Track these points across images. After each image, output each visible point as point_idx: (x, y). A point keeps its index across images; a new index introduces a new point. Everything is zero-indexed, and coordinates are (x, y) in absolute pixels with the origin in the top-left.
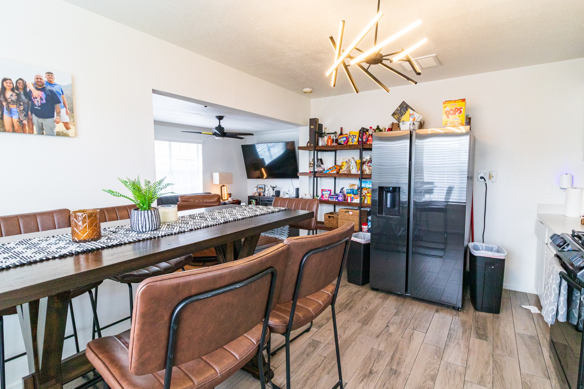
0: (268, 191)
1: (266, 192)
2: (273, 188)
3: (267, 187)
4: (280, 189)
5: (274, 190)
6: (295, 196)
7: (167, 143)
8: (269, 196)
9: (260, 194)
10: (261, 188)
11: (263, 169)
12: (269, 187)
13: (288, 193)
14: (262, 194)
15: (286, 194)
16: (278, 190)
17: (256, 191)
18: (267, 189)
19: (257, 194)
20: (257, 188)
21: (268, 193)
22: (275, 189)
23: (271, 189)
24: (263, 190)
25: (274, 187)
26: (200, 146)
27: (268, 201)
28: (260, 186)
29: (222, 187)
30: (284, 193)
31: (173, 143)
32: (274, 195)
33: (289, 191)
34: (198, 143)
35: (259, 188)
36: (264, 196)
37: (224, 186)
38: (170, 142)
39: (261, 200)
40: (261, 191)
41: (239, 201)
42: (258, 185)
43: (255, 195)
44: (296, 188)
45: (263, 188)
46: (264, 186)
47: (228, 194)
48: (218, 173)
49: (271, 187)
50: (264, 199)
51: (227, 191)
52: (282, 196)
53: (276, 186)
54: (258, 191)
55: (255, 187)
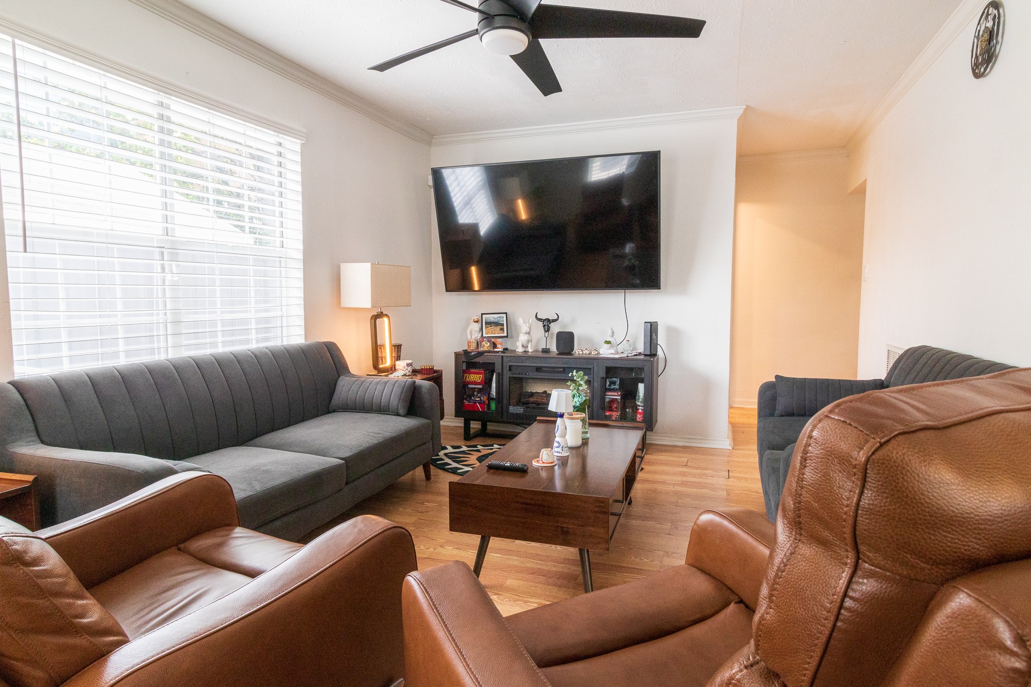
0: (529, 333)
1: (518, 338)
2: (547, 323)
3: (521, 321)
5: (548, 330)
8: (530, 350)
9: (494, 346)
10: (496, 324)
14: (502, 346)
16: (567, 329)
18: (519, 327)
21: (528, 342)
22: (555, 328)
23: (538, 327)
24: (502, 329)
25: (548, 320)
26: (299, 146)
28: (492, 318)
29: (377, 321)
30: (592, 341)
32: (551, 345)
35: (489, 323)
36: (509, 350)
37: (380, 315)
39: (511, 367)
40: (497, 332)
41: (435, 372)
42: (482, 314)
43: (482, 349)
44: (645, 322)
45: (503, 325)
46: (503, 317)
47: (395, 346)
48: (370, 263)
49: (540, 320)
50: (524, 364)
51: (391, 334)
52: (587, 353)
53: (556, 317)
54: (487, 333)
55: (475, 322)
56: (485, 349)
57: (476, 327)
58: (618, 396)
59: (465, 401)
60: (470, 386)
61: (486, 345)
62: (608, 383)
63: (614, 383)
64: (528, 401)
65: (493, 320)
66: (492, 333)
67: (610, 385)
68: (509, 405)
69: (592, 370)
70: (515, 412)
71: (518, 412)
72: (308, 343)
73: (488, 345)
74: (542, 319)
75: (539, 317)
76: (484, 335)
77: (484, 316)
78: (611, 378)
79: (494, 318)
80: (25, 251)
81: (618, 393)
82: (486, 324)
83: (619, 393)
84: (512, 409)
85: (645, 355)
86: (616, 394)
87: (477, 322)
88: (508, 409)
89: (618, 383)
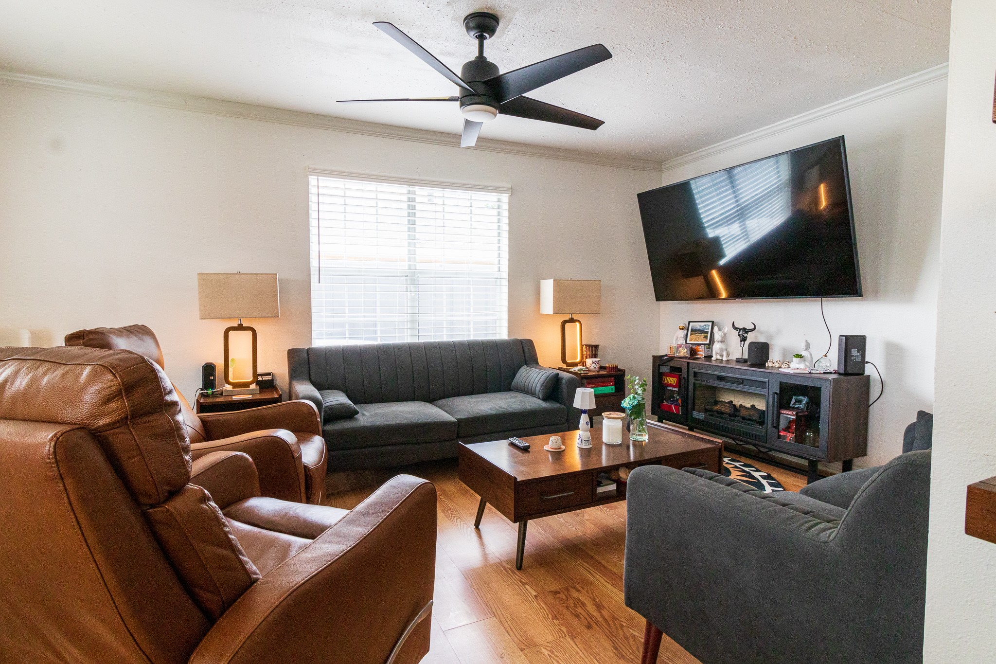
0: (722, 342)
1: (717, 347)
2: (743, 333)
3: (720, 330)
4: (770, 337)
5: (744, 339)
6: (834, 367)
7: (404, 189)
8: (724, 359)
9: (693, 352)
10: (701, 331)
11: (714, 273)
12: (728, 328)
13: (804, 353)
14: (702, 354)
15: (795, 359)
16: (762, 340)
17: (682, 341)
18: (718, 336)
19: (684, 352)
20: (683, 333)
21: (722, 350)
22: (751, 338)
23: (734, 337)
24: (706, 337)
25: (744, 329)
26: (505, 198)
27: (720, 378)
28: (698, 326)
29: (567, 325)
30: (785, 352)
31: (421, 192)
32: (746, 356)
33: (808, 346)
34: (499, 190)
35: (694, 331)
36: (709, 357)
37: (572, 320)
38: (412, 188)
39: (695, 374)
40: (700, 340)
41: (620, 370)
42: (689, 322)
43: (677, 354)
44: (841, 336)
45: (707, 333)
46: (709, 325)
47: (587, 346)
48: (552, 280)
49: (736, 329)
50: (706, 372)
51: (582, 337)
52: (776, 366)
53: (752, 327)
54: (690, 340)
55: (680, 329)
56: (681, 354)
57: (682, 333)
58: (793, 415)
59: (664, 401)
60: (669, 388)
61: (682, 351)
62: (793, 401)
63: (800, 402)
64: (712, 409)
65: (698, 328)
66: (696, 340)
67: (794, 404)
68: (694, 410)
69: (767, 384)
70: (697, 417)
71: (700, 418)
72: (510, 339)
73: (685, 351)
74: (738, 328)
75: (736, 326)
76: (688, 342)
77: (691, 324)
78: (799, 396)
79: (700, 326)
80: (319, 283)
81: (792, 413)
82: (691, 332)
83: (794, 413)
84: (695, 414)
85: (840, 374)
86: (791, 413)
87: (682, 329)
88: (692, 415)
89: (804, 402)
